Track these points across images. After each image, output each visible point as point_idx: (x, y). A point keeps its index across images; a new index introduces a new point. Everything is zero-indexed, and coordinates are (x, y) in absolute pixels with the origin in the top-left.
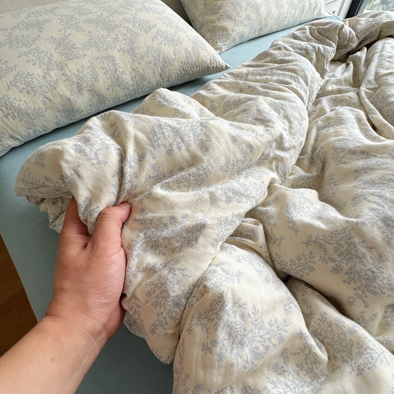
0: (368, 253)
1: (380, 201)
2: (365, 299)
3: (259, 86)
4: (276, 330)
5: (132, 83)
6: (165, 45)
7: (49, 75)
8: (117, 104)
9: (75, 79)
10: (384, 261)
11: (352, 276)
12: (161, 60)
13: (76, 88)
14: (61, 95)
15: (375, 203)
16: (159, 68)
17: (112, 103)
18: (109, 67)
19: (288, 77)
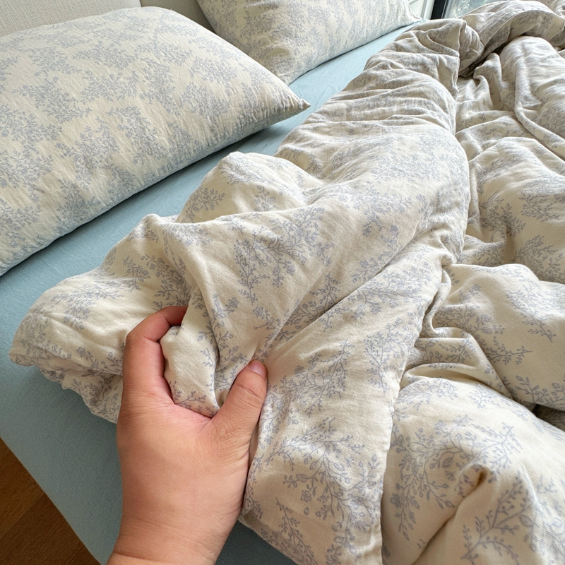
5: (171, 146)
6: (212, 81)
7: (34, 150)
8: (151, 184)
9: (79, 152)
12: (210, 105)
13: (84, 166)
14: (60, 181)
16: (208, 117)
17: (142, 183)
18: (131, 125)
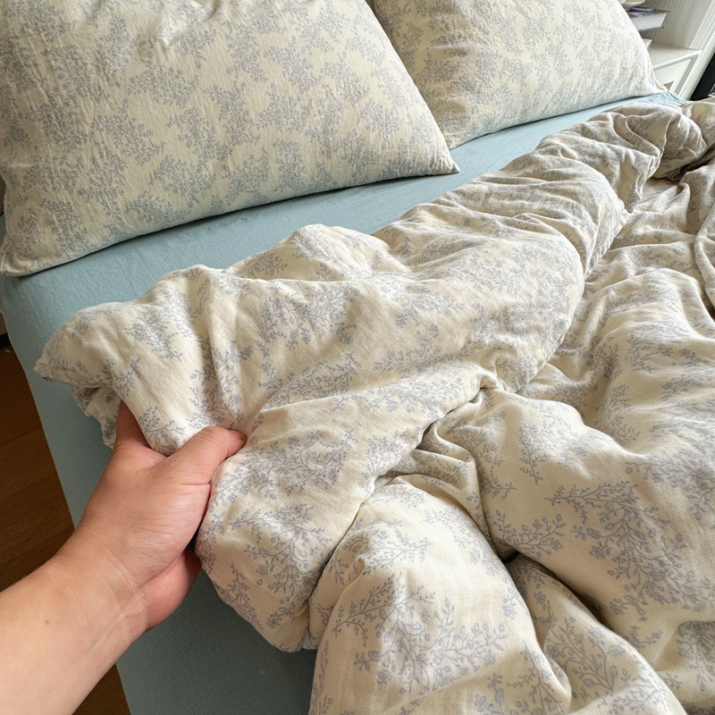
0: (658, 529)
1: (702, 439)
2: (642, 606)
3: (499, 220)
4: (484, 642)
5: (311, 183)
10: (685, 546)
11: (623, 566)
12: (361, 155)
15: (691, 440)
16: (355, 166)
19: (562, 206)
